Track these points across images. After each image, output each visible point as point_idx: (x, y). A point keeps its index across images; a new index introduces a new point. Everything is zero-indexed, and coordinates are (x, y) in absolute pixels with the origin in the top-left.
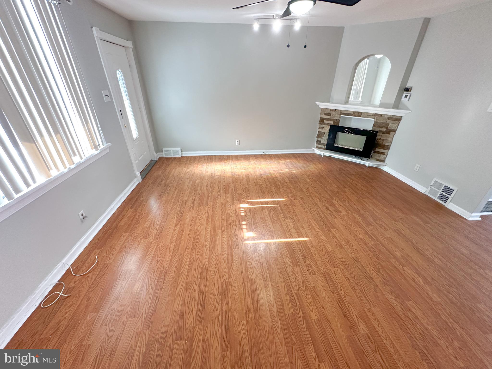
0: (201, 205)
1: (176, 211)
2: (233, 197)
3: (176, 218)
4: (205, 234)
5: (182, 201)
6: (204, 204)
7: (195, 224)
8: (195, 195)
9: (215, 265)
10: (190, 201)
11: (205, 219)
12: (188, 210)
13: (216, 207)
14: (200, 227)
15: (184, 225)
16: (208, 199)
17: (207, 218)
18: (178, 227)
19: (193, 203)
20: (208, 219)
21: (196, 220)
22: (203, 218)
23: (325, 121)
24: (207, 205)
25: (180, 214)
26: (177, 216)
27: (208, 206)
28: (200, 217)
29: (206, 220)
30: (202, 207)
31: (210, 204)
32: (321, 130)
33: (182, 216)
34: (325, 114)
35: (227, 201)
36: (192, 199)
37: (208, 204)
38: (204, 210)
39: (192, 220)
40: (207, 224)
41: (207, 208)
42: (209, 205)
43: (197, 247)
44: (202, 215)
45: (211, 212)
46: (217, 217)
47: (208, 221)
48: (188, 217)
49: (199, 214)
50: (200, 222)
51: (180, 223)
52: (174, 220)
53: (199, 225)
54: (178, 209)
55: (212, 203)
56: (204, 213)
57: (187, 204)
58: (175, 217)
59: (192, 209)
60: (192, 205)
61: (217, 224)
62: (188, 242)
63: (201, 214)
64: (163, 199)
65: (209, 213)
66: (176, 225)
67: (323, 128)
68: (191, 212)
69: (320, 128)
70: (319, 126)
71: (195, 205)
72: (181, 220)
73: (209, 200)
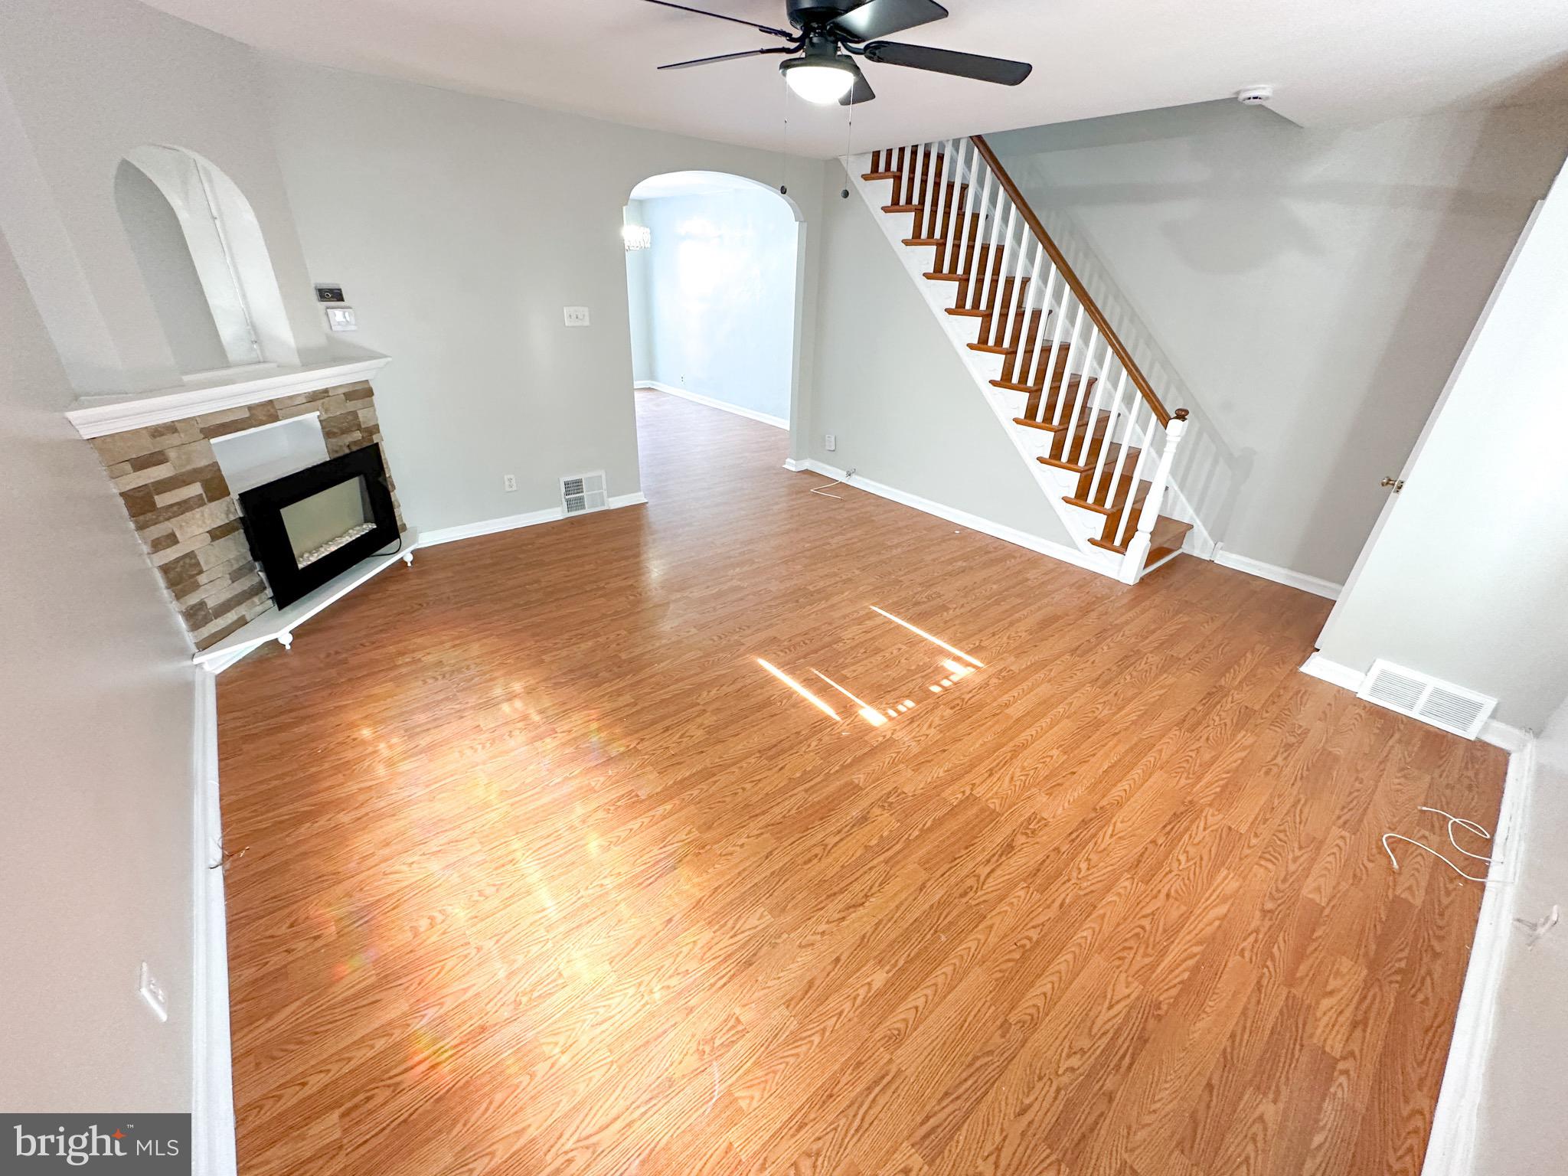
0: (990, 817)
1: (1094, 857)
2: (857, 761)
3: (1110, 832)
4: (1051, 729)
5: (1047, 894)
6: (975, 810)
7: (1056, 768)
8: (971, 881)
9: (1071, 677)
10: (1017, 863)
11: (1017, 762)
12: (1047, 829)
13: (948, 771)
14: (1050, 753)
15: (1092, 788)
16: (939, 823)
17: (1011, 759)
18: (1116, 792)
19: (1009, 848)
20: (1010, 754)
21: (1046, 778)
22: (1023, 768)
23: (162, 500)
24: (970, 800)
25: (1086, 834)
26: (1101, 834)
27: (968, 793)
28: (1028, 775)
29: (1016, 757)
30: (994, 804)
31: (953, 795)
32: (171, 554)
33: (1085, 823)
34: (141, 464)
35: (894, 764)
36: (999, 872)
37: (962, 802)
38: (991, 791)
39: (1058, 785)
40: (1024, 746)
41: (979, 791)
42: (964, 792)
43: (1088, 720)
44: (1015, 779)
45: (982, 769)
46: (980, 742)
47: (1015, 753)
48: (1066, 805)
49: (1025, 787)
50: (1040, 765)
51: (1104, 802)
52: (1119, 825)
53: (1048, 760)
54: (1084, 866)
55: (943, 795)
56: (1007, 779)
57: (1033, 864)
58: (1112, 836)
59: (1032, 826)
60: (1021, 839)
61: (998, 728)
62: (1106, 741)
63: (1018, 783)
64: (1136, 989)
65: (991, 770)
66: (1120, 805)
67: (172, 539)
68: (1045, 815)
69: (157, 545)
70: (144, 539)
71: (1007, 830)
72: (1095, 809)
73: (939, 814)
